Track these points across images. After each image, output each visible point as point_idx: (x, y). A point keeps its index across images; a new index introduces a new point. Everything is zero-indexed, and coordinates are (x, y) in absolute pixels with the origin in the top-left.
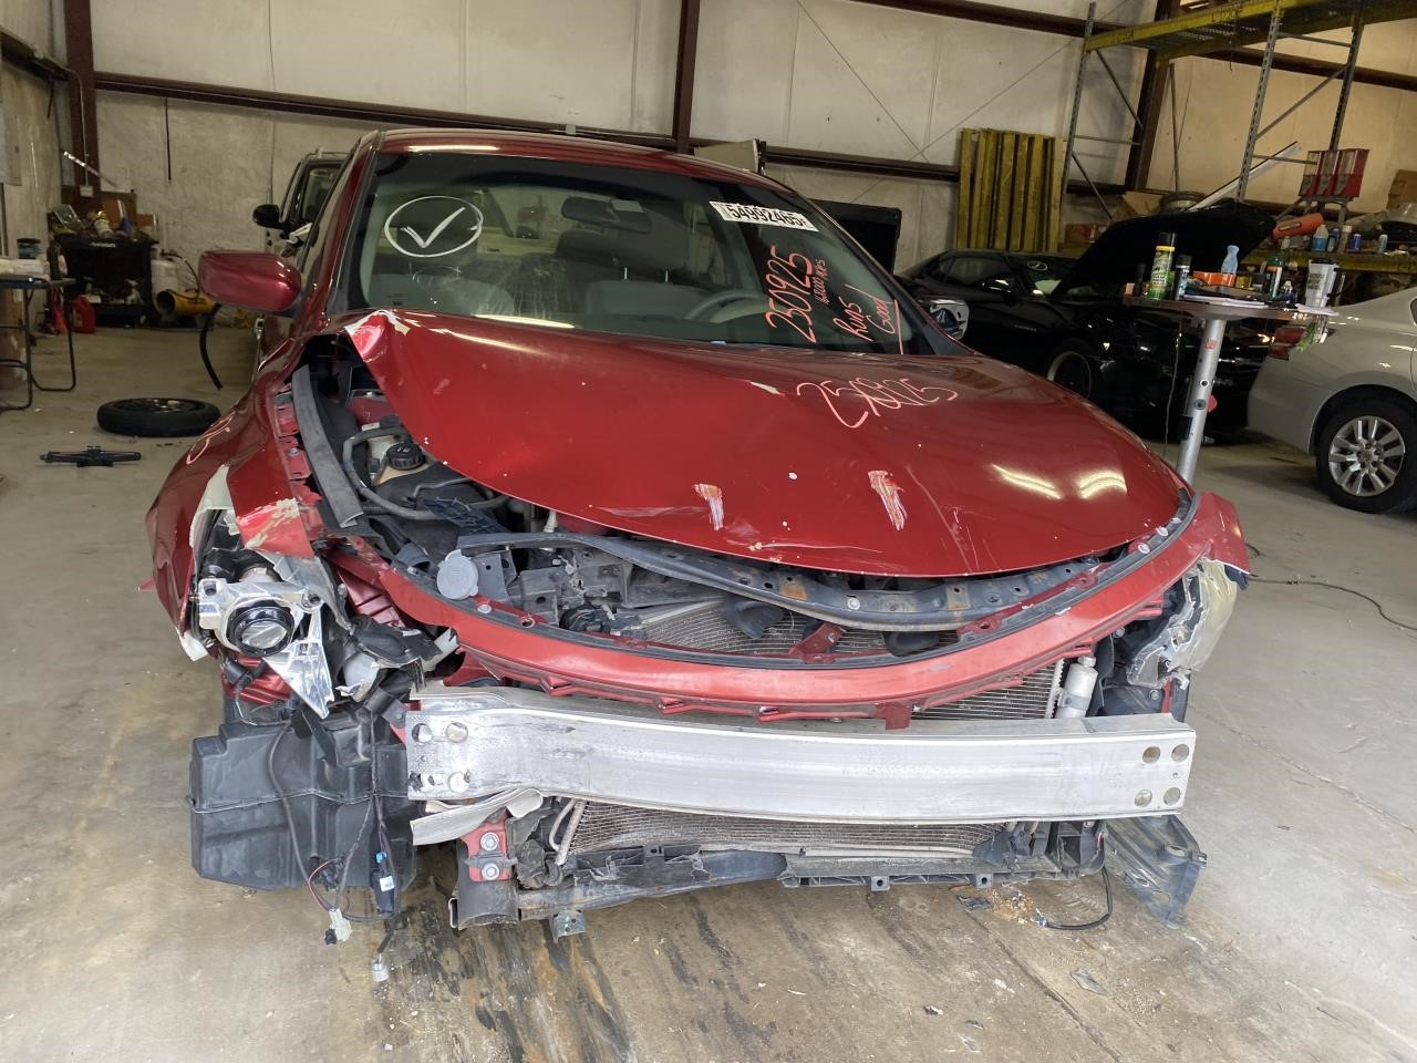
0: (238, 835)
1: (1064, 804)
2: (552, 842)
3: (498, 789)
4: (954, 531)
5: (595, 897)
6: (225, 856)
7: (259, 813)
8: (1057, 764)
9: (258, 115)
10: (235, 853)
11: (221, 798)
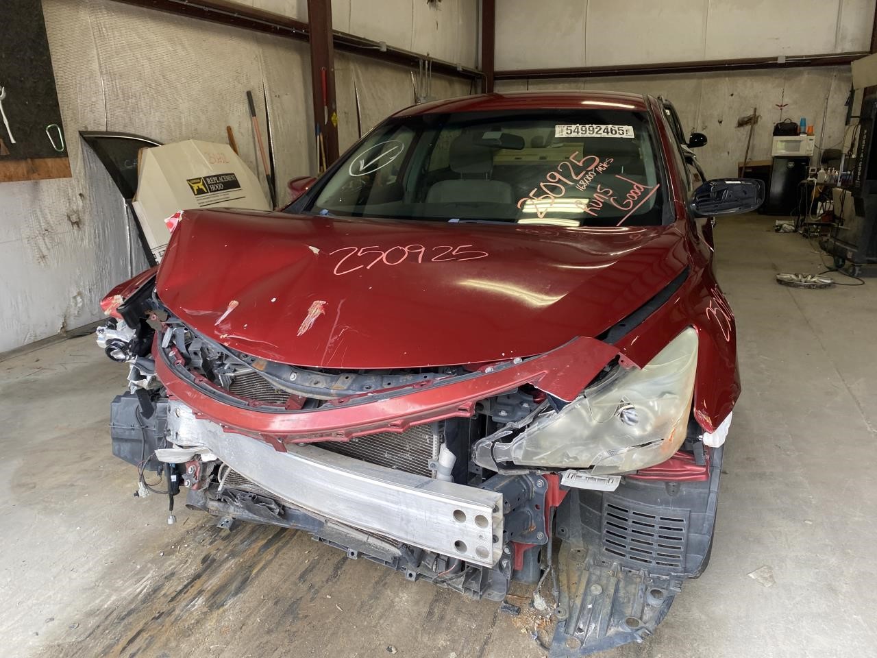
0: (126, 440)
1: (407, 533)
2: (219, 478)
3: (193, 444)
4: (331, 340)
5: (238, 513)
6: (122, 448)
7: (133, 432)
8: (396, 503)
9: (575, 82)
10: (126, 447)
11: (118, 422)
